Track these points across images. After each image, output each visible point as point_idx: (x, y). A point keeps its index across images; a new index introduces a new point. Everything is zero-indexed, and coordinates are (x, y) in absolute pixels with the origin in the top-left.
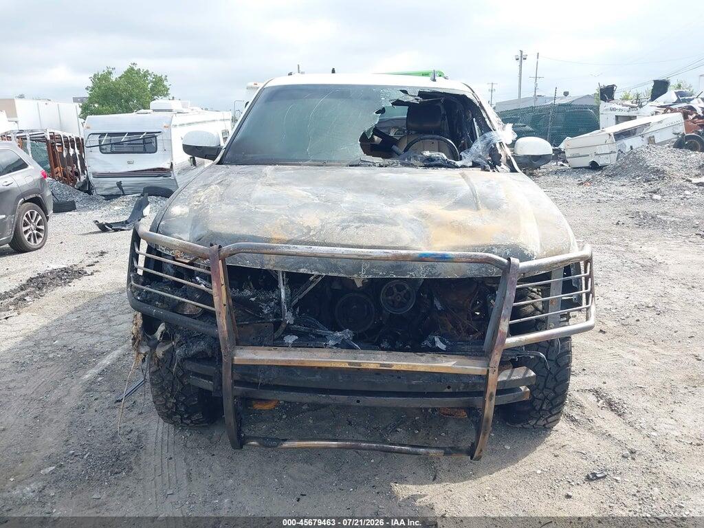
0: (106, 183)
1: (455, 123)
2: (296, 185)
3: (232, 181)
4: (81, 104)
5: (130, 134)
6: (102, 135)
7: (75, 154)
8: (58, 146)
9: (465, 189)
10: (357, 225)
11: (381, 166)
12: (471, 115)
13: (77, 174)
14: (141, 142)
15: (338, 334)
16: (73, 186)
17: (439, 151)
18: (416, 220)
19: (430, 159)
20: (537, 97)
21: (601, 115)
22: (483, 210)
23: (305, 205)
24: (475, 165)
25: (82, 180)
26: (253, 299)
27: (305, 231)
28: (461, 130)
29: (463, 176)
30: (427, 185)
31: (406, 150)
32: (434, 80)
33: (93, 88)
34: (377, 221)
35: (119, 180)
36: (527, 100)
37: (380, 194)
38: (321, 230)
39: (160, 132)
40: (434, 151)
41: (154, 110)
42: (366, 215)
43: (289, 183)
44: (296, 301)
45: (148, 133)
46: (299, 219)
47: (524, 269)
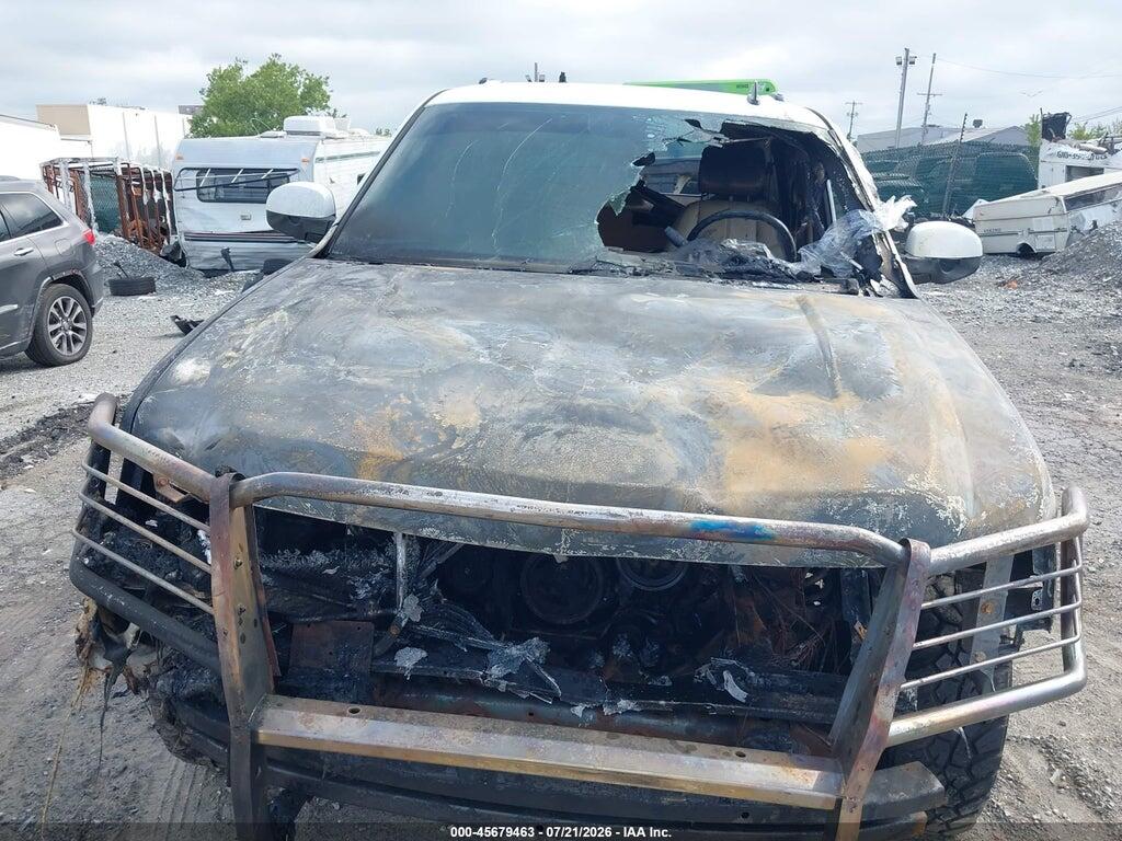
0: (205, 249)
1: (790, 183)
2: (452, 317)
3: (320, 303)
4: (190, 117)
5: (246, 171)
6: (203, 171)
7: (162, 201)
8: (135, 186)
9: (807, 344)
10: (559, 427)
11: (636, 274)
12: (823, 173)
13: (165, 231)
14: (265, 184)
15: (514, 651)
16: (157, 253)
17: (758, 241)
18: (695, 419)
19: (737, 259)
20: (927, 128)
21: (1041, 165)
22: (847, 398)
23: (457, 369)
24: (827, 274)
25: (172, 243)
26: (331, 571)
27: (443, 437)
28: (802, 197)
29: (804, 307)
30: (727, 327)
31: (692, 237)
32: (755, 102)
33: (210, 91)
34: (605, 420)
35: (225, 245)
36: (910, 131)
37: (624, 344)
38: (479, 438)
39: (295, 169)
40: (746, 238)
41: (289, 133)
42: (584, 402)
43: (440, 311)
44: (431, 568)
45: (275, 170)
46: (434, 407)
47: (941, 564)
